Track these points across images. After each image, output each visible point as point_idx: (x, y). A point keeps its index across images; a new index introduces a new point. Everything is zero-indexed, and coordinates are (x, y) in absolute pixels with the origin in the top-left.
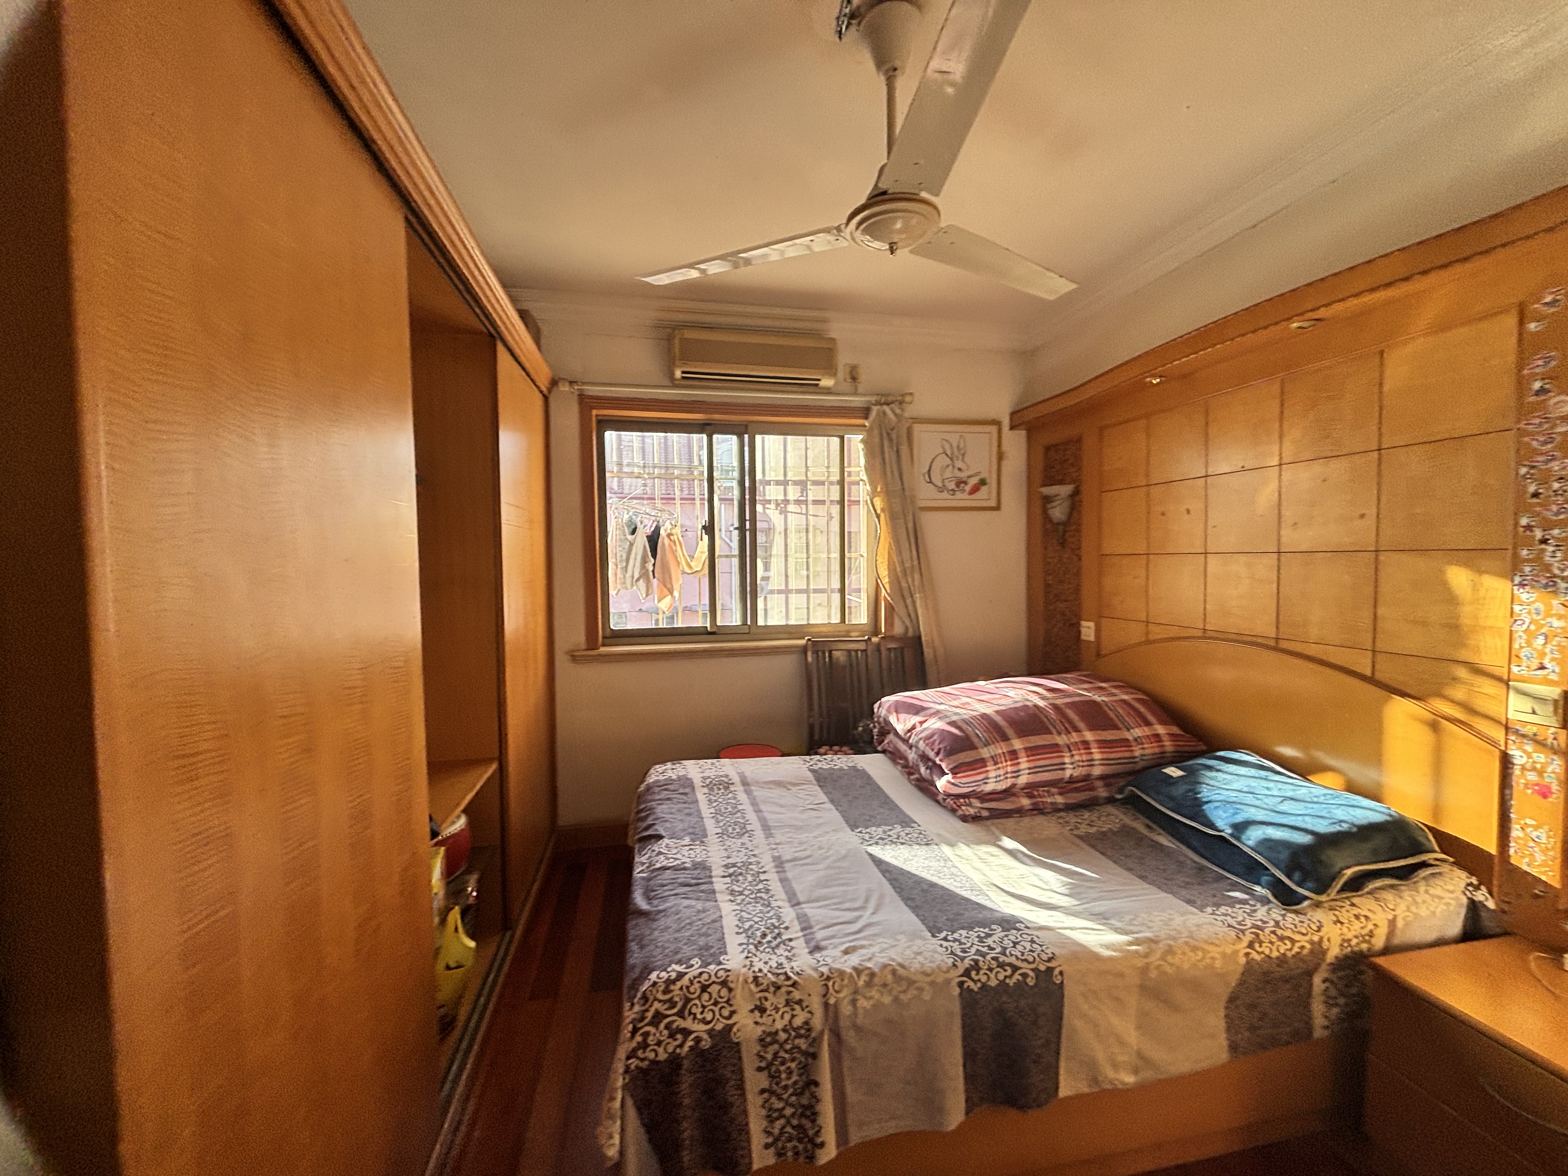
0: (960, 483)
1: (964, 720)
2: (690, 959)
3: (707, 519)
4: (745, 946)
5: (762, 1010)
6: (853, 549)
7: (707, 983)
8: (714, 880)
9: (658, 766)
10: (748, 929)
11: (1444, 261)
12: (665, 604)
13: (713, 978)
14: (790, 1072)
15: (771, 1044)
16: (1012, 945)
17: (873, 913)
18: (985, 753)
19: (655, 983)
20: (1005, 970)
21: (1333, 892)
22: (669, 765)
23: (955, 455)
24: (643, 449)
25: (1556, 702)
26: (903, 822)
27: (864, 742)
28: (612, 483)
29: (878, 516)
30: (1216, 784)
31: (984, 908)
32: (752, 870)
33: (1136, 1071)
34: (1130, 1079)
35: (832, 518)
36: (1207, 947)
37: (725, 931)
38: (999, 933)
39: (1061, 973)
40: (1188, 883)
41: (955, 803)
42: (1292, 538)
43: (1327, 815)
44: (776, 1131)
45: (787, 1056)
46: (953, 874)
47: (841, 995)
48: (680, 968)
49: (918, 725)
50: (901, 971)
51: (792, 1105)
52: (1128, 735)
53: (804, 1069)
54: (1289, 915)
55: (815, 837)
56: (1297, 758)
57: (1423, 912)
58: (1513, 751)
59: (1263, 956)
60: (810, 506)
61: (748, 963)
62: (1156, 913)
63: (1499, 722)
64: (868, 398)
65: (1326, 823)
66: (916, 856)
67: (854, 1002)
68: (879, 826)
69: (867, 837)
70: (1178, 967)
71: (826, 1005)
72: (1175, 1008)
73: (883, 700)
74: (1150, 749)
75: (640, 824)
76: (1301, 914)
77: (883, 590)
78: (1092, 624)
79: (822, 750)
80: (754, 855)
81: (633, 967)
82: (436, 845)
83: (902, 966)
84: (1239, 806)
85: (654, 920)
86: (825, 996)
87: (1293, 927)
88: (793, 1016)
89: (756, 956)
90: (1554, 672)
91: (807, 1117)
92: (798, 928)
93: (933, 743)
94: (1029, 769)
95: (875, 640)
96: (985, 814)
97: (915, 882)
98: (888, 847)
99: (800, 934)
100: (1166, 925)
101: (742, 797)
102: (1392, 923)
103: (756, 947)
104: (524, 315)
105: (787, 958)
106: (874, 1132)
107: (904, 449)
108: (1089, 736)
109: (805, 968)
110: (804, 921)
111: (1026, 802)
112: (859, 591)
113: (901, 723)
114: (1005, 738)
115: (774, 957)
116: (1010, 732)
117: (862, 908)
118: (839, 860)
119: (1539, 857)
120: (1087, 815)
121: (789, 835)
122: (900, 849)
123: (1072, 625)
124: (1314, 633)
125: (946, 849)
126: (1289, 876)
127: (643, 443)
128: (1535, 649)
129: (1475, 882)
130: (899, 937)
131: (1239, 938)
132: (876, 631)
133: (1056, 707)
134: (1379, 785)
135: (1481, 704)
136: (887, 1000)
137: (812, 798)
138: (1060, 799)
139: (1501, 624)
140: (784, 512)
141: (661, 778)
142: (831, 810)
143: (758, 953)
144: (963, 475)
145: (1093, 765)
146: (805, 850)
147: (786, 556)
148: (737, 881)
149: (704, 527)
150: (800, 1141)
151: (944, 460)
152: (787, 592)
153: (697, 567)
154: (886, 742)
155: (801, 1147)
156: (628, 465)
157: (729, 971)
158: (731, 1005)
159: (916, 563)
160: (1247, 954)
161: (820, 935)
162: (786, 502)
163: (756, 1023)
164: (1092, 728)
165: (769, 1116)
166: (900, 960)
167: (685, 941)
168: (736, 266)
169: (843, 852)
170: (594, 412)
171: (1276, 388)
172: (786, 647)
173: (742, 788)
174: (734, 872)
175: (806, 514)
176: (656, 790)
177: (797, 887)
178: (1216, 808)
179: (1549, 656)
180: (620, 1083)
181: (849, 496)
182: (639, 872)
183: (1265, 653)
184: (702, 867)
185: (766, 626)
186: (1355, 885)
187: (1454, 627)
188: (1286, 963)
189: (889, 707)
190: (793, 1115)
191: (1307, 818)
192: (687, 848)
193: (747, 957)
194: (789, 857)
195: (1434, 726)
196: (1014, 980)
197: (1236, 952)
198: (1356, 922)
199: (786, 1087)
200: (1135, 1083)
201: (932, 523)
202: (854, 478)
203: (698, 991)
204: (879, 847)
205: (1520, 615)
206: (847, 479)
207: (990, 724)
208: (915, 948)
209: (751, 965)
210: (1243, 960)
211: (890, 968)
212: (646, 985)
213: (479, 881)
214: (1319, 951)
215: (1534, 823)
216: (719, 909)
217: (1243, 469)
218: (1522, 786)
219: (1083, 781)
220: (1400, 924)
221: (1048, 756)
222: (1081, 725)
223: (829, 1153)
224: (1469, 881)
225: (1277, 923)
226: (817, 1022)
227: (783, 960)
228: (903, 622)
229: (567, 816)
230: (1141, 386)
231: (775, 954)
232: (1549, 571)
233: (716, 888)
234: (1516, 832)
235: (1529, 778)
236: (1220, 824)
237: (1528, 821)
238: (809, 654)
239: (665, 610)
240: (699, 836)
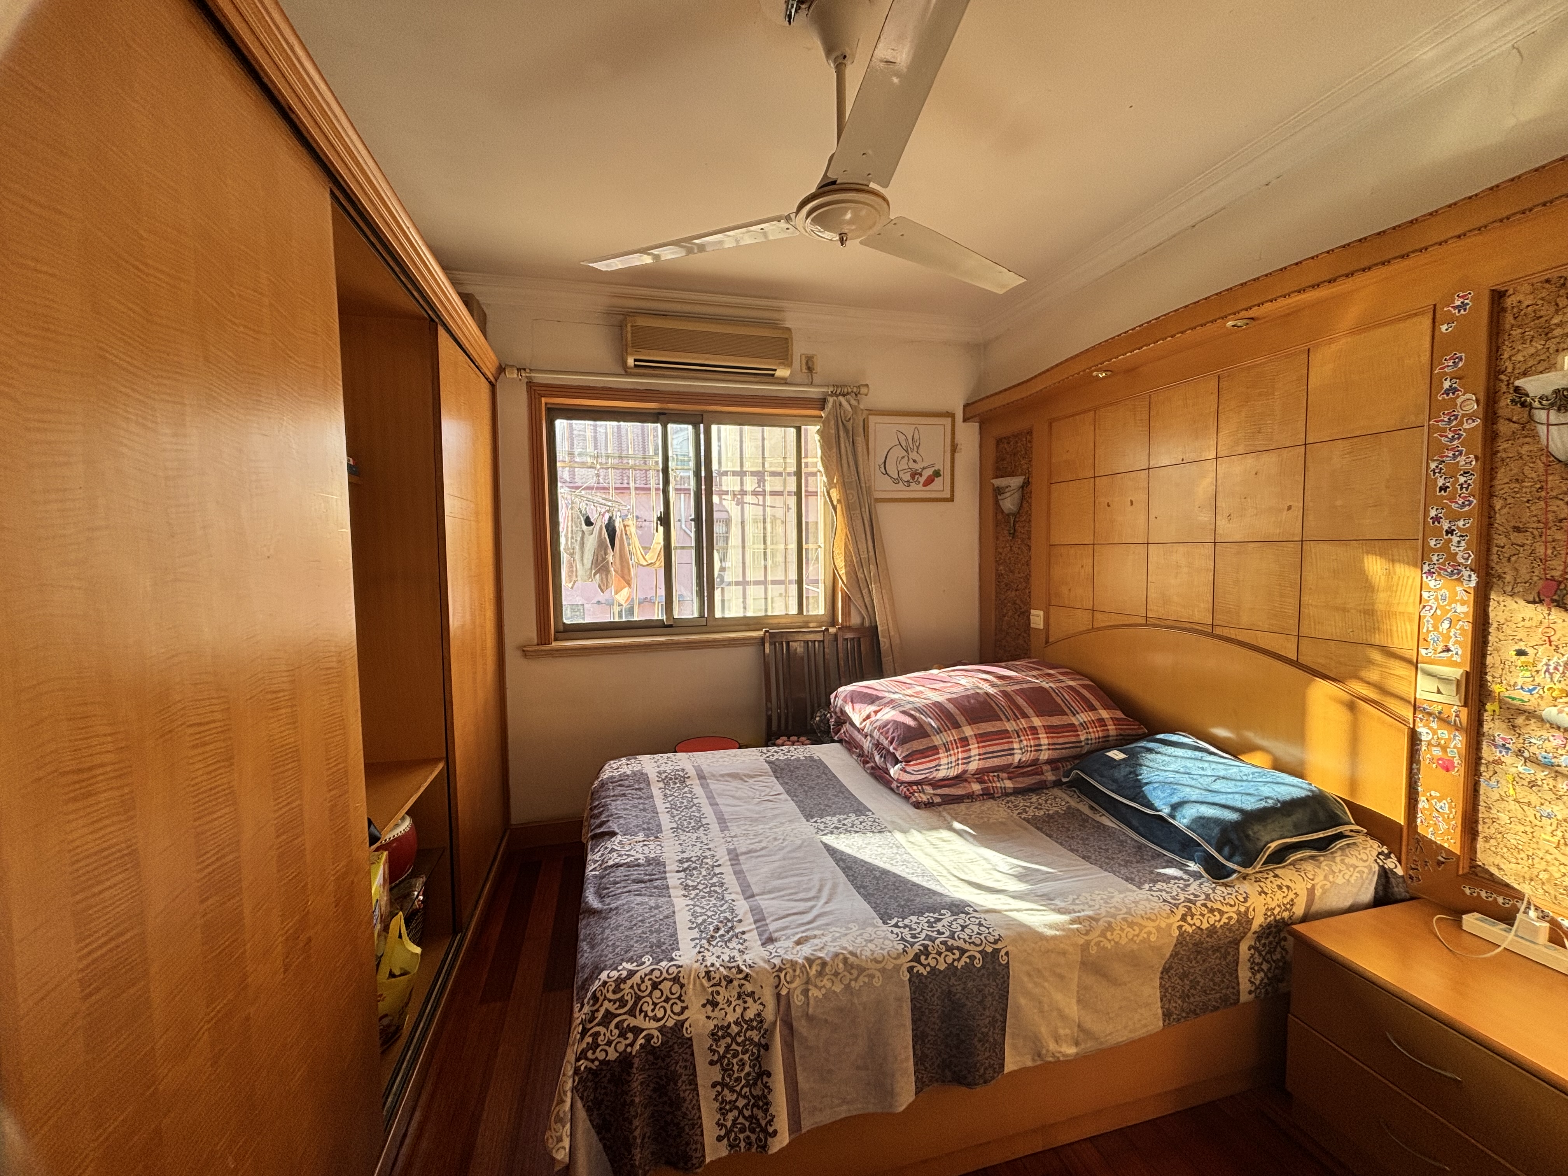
0: (915, 474)
1: (917, 709)
2: (641, 957)
3: (662, 510)
4: (697, 941)
5: (714, 1004)
6: (811, 539)
7: (657, 980)
8: (668, 875)
9: (612, 762)
10: (701, 924)
11: (1366, 264)
12: (622, 596)
13: (665, 975)
14: (742, 1064)
15: (723, 1037)
16: (960, 928)
17: (826, 903)
18: (937, 740)
19: (605, 983)
20: (954, 954)
21: (1258, 866)
22: (624, 760)
23: (910, 447)
24: (595, 438)
25: (1458, 682)
26: (858, 810)
27: (821, 732)
28: (563, 473)
29: (835, 508)
30: (1156, 766)
31: (935, 893)
32: (707, 864)
33: (1077, 1044)
34: (1071, 1050)
35: (789, 509)
36: (1145, 923)
37: (678, 926)
38: (948, 917)
39: (1007, 954)
40: (1128, 861)
41: (908, 790)
42: (1229, 529)
43: (1255, 793)
44: (729, 1124)
45: (740, 1049)
46: (905, 860)
47: (793, 986)
48: (629, 966)
49: (873, 714)
50: (852, 959)
51: (745, 1097)
52: (1074, 721)
53: (757, 1059)
54: (1218, 888)
55: (771, 828)
56: (1228, 739)
57: (1340, 880)
58: (1421, 729)
59: (1194, 927)
60: (768, 497)
61: (701, 958)
62: (1097, 892)
63: (1409, 702)
64: (824, 390)
65: (1253, 800)
66: (869, 843)
67: (806, 992)
68: (834, 815)
69: (822, 826)
70: (1116, 943)
71: (778, 996)
72: (1114, 982)
73: (840, 690)
74: (1095, 733)
75: (592, 821)
76: (1230, 886)
77: (840, 581)
78: (1041, 613)
79: (779, 741)
80: (709, 849)
81: (584, 967)
82: (377, 850)
83: (852, 953)
84: (1175, 787)
85: (606, 918)
86: (777, 987)
87: (1222, 899)
88: (745, 1009)
89: (708, 950)
90: (1457, 654)
91: (759, 1108)
92: (752, 920)
93: (887, 733)
94: (979, 755)
95: (832, 630)
96: (937, 800)
97: (867, 869)
98: (842, 836)
99: (754, 926)
100: (1106, 903)
101: (698, 790)
102: (1311, 892)
103: (709, 942)
104: (468, 300)
105: (739, 951)
106: (824, 1118)
107: (860, 440)
108: (1037, 722)
109: (757, 960)
110: (758, 914)
111: (976, 787)
112: (817, 582)
113: (857, 714)
114: (957, 726)
115: (726, 950)
116: (961, 719)
117: (816, 898)
118: (793, 851)
119: (1443, 826)
120: (1034, 799)
121: (746, 827)
122: (854, 838)
123: (1023, 613)
124: (1245, 620)
125: (898, 835)
126: (1219, 851)
127: (595, 432)
128: (1441, 633)
129: (1386, 851)
130: (851, 925)
131: (1172, 911)
132: (833, 623)
133: (1005, 694)
134: (1302, 763)
135: (1394, 685)
136: (838, 988)
137: (768, 790)
138: (1009, 784)
139: (1411, 609)
140: (741, 503)
141: (616, 773)
142: (787, 800)
143: (711, 948)
144: (918, 467)
145: (1041, 750)
146: (760, 842)
147: (743, 547)
148: (691, 876)
149: (659, 519)
150: (753, 1131)
151: (898, 452)
152: (744, 583)
153: (651, 559)
154: (842, 731)
155: (753, 1137)
156: (580, 454)
157: (681, 967)
158: (683, 1001)
159: (872, 553)
160: (1180, 927)
161: (772, 927)
162: (743, 493)
163: (708, 1017)
164: (1039, 714)
165: (721, 1109)
166: (851, 949)
167: (635, 939)
168: (690, 251)
169: (799, 842)
170: (543, 400)
171: (1213, 383)
172: (744, 639)
173: (698, 782)
174: (687, 867)
175: (764, 506)
176: (611, 786)
177: (751, 879)
178: (1154, 789)
179: (1453, 639)
180: (569, 1085)
181: (807, 486)
182: (592, 870)
183: (1204, 639)
184: (657, 863)
185: (723, 619)
186: (1279, 857)
187: (1369, 612)
188: (1216, 932)
189: (845, 697)
190: (746, 1106)
191: (1237, 796)
192: (641, 844)
193: (699, 952)
194: (744, 850)
195: (1351, 707)
196: (962, 963)
197: (1169, 926)
198: (1279, 892)
199: (738, 1080)
200: (1077, 1054)
201: (887, 515)
202: (810, 470)
203: (650, 988)
204: (834, 836)
205: (1428, 601)
206: (804, 470)
207: (940, 711)
208: (866, 936)
209: (703, 960)
210: (1176, 933)
211: (841, 957)
212: (597, 984)
213: (425, 884)
214: (1245, 920)
215: (1438, 794)
216: (673, 905)
217: (1183, 462)
218: (1428, 760)
219: (1030, 766)
220: (1318, 892)
221: (997, 742)
222: (1029, 711)
223: (782, 1140)
224: (1380, 850)
225: (1208, 897)
226: (769, 1014)
227: (736, 953)
228: (860, 612)
229: (519, 814)
230: (1089, 380)
231: (728, 947)
232: (1455, 560)
233: (670, 884)
234: (1422, 804)
235: (1434, 753)
236: (1157, 803)
237: (1433, 793)
238: (767, 645)
239: (623, 602)
240: (653, 831)
